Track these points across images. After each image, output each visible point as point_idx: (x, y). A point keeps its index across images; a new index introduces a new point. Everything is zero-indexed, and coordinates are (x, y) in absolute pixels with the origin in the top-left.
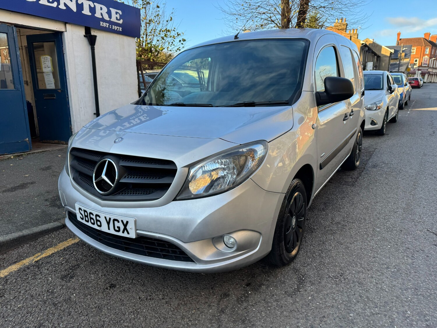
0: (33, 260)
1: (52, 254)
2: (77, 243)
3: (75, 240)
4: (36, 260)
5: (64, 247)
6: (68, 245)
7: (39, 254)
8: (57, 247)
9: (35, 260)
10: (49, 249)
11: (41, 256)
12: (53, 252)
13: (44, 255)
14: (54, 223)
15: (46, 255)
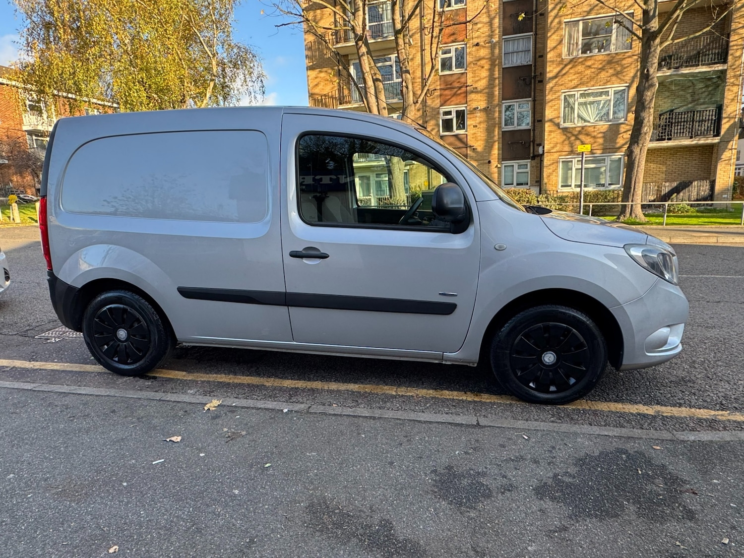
0: (729, 414)
1: (700, 409)
2: (659, 404)
3: (659, 409)
4: (724, 412)
5: (680, 409)
6: (673, 408)
7: (719, 417)
8: (689, 413)
9: (726, 413)
10: (704, 417)
11: (716, 413)
12: (697, 410)
13: (713, 413)
14: (686, 439)
15: (709, 410)
